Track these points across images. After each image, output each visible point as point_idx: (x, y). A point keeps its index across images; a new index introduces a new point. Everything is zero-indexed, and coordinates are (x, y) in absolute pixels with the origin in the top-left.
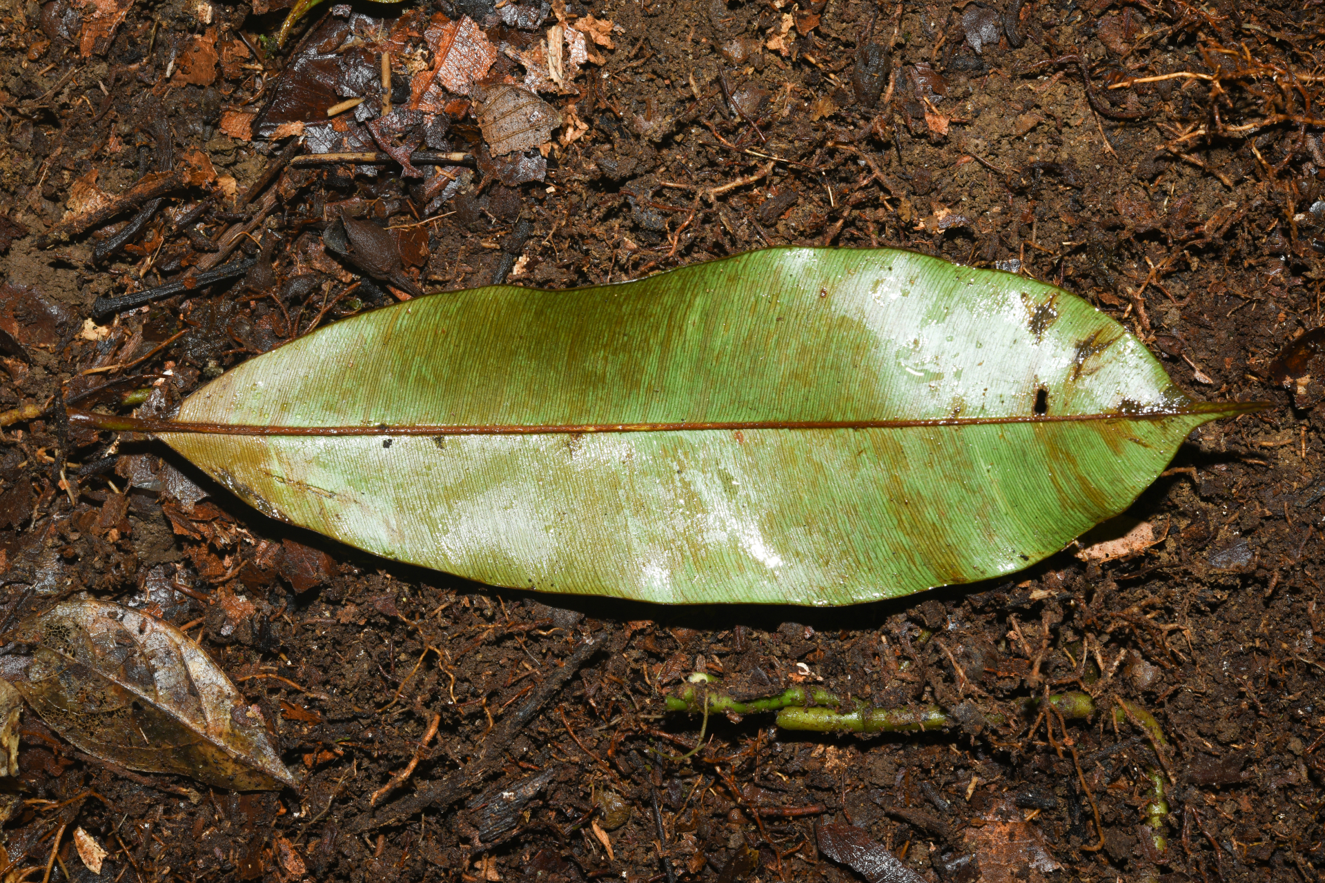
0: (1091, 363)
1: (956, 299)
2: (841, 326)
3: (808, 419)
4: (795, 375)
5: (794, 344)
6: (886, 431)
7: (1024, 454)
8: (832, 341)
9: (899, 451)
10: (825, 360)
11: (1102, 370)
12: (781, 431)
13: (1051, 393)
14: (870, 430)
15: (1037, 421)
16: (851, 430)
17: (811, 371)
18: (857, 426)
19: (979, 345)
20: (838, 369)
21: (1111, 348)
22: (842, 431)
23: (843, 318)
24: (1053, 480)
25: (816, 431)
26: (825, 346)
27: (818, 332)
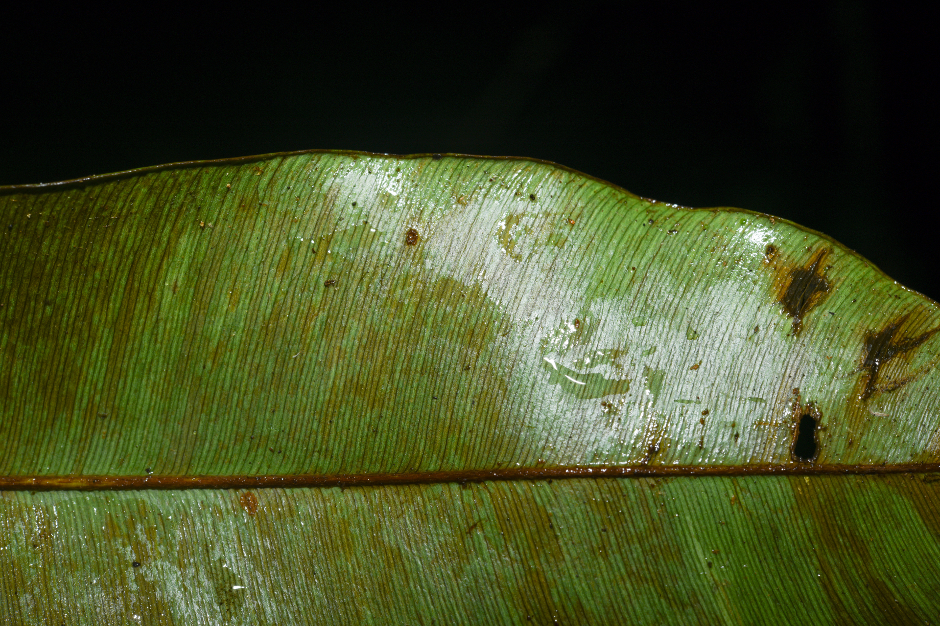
0: (891, 371)
1: (649, 254)
2: (441, 295)
3: (376, 468)
4: (355, 387)
5: (355, 327)
6: (521, 487)
7: (776, 533)
8: (424, 322)
9: (546, 523)
10: (410, 358)
11: (913, 385)
12: (326, 492)
13: (825, 421)
14: (491, 485)
15: (800, 473)
16: (455, 487)
17: (385, 378)
18: (465, 479)
19: (693, 335)
20: (435, 372)
21: (924, 347)
22: (438, 488)
23: (447, 281)
24: (827, 586)
25: (390, 491)
26: (412, 333)
27: (400, 305)
